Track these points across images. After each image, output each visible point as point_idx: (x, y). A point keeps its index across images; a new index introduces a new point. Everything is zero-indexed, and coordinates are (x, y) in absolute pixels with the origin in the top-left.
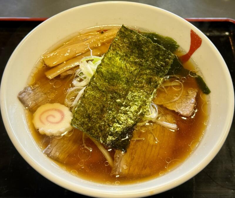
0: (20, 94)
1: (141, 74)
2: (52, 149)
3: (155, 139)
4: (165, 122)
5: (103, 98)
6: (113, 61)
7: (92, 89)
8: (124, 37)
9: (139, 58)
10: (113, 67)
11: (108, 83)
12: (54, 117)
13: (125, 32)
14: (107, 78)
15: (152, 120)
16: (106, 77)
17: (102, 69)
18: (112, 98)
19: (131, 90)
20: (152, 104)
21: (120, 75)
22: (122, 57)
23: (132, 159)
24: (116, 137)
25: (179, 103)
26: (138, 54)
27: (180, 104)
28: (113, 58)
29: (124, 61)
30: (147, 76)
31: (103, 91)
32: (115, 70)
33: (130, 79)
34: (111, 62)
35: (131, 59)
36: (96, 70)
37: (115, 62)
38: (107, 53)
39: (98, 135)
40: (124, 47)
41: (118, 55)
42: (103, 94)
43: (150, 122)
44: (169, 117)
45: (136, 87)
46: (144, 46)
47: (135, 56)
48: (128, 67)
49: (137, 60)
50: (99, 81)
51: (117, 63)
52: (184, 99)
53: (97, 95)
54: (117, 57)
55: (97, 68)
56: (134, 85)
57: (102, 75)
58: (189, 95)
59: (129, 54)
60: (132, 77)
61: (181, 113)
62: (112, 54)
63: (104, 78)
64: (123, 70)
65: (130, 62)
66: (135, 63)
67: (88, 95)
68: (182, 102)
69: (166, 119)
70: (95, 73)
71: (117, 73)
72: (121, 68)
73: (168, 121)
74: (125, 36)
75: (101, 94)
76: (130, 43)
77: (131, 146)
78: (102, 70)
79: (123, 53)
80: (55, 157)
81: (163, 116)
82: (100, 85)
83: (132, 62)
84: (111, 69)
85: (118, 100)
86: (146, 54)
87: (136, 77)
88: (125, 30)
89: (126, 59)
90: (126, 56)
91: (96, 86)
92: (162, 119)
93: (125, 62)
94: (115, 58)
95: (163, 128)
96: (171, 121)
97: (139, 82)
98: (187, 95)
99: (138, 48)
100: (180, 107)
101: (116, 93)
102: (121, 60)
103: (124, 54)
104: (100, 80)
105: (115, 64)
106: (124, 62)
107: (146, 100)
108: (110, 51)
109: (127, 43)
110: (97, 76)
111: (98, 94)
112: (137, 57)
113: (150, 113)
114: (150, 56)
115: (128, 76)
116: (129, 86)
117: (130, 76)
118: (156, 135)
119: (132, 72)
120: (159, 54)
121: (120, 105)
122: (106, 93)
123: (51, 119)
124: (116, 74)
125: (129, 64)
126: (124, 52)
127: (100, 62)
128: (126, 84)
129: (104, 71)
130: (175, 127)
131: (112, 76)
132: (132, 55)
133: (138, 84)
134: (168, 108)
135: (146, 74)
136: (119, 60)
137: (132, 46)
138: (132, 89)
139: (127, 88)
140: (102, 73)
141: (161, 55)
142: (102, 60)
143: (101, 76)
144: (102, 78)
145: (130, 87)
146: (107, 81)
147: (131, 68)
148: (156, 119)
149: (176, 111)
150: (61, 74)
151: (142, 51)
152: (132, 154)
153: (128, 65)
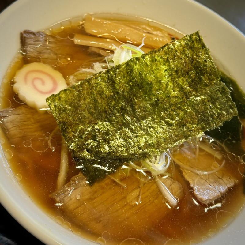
0: (27, 32)
1: (179, 108)
2: (10, 114)
3: (138, 197)
4: (167, 188)
5: (112, 101)
6: (156, 66)
7: (106, 79)
8: (189, 47)
9: (189, 86)
10: (150, 73)
11: (131, 87)
12: (43, 83)
13: (195, 42)
14: (134, 81)
15: (151, 171)
16: (133, 79)
17: (136, 65)
18: (122, 108)
19: (153, 117)
20: (168, 155)
21: (153, 89)
22: (171, 69)
23: (91, 199)
24: (93, 158)
25: (202, 179)
26: (193, 81)
27: (203, 181)
28: (159, 63)
29: (170, 76)
30: (184, 114)
31: (118, 93)
32: (150, 78)
33: (162, 103)
34: (153, 65)
35: (180, 81)
36: (126, 61)
37: (158, 69)
38: (156, 51)
39: (73, 139)
40: (181, 59)
41: (168, 64)
42: (114, 96)
43: (148, 173)
44: (176, 186)
45: (162, 118)
46: (207, 76)
47: (187, 80)
48: (169, 87)
49: (187, 87)
50: (121, 77)
51: (158, 72)
52: (212, 179)
53: (107, 92)
54: (164, 65)
55: (131, 60)
56: (161, 114)
57: (131, 72)
58: (222, 180)
59: (182, 73)
60: (165, 103)
61: (196, 192)
62: (160, 57)
63: (129, 78)
64: (161, 86)
65: (177, 83)
66: (182, 89)
67: (96, 83)
68: (207, 181)
69: (171, 185)
70: (124, 64)
71: (150, 84)
72: (160, 82)
73: (172, 189)
74: (191, 48)
75: (112, 94)
76: (192, 60)
77: (103, 184)
78: (135, 67)
79: (175, 66)
80: (5, 126)
81: (170, 178)
82: (119, 83)
83: (178, 84)
84: (146, 74)
85: (128, 118)
86: (202, 87)
87: (171, 107)
88: (196, 40)
89: (174, 76)
90: (177, 71)
91: (113, 80)
92: (167, 181)
93: (170, 78)
94: (160, 64)
95: (159, 192)
96: (175, 193)
97: (170, 114)
98: (221, 178)
99: (197, 73)
100: (199, 184)
101: (132, 106)
102: (166, 72)
103: (175, 69)
104: (124, 77)
105: (155, 72)
106: (168, 77)
107: (163, 143)
108: (161, 51)
109: (188, 57)
110: (123, 70)
111: (109, 90)
112: (189, 83)
113: (157, 162)
114: (206, 93)
115: (162, 98)
116: (154, 110)
117: (164, 99)
118: (143, 194)
119: (169, 96)
120: (218, 98)
121: (127, 125)
122: (119, 98)
123: (38, 84)
124: (148, 84)
125: (173, 84)
126: (177, 66)
127: (139, 55)
128: (152, 105)
129: (137, 70)
130: (173, 202)
131: (142, 83)
132: (184, 77)
133: (167, 116)
134: (184, 173)
135: (186, 113)
136: (164, 70)
137: (192, 65)
138: (155, 117)
139: (149, 112)
140: (132, 71)
141: (220, 102)
142: (143, 55)
143: (127, 73)
144: (127, 76)
145: (155, 113)
146: (131, 84)
147: (172, 91)
148: (158, 176)
149: (191, 184)
150: (91, 47)
151: (201, 80)
152: (96, 192)
153: (170, 84)
